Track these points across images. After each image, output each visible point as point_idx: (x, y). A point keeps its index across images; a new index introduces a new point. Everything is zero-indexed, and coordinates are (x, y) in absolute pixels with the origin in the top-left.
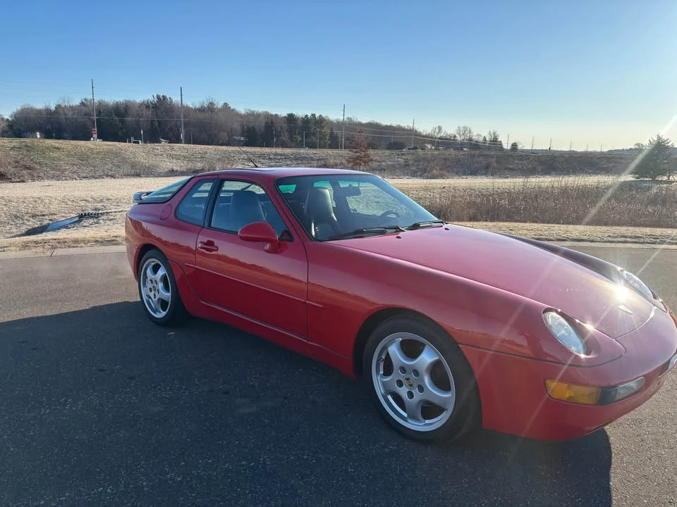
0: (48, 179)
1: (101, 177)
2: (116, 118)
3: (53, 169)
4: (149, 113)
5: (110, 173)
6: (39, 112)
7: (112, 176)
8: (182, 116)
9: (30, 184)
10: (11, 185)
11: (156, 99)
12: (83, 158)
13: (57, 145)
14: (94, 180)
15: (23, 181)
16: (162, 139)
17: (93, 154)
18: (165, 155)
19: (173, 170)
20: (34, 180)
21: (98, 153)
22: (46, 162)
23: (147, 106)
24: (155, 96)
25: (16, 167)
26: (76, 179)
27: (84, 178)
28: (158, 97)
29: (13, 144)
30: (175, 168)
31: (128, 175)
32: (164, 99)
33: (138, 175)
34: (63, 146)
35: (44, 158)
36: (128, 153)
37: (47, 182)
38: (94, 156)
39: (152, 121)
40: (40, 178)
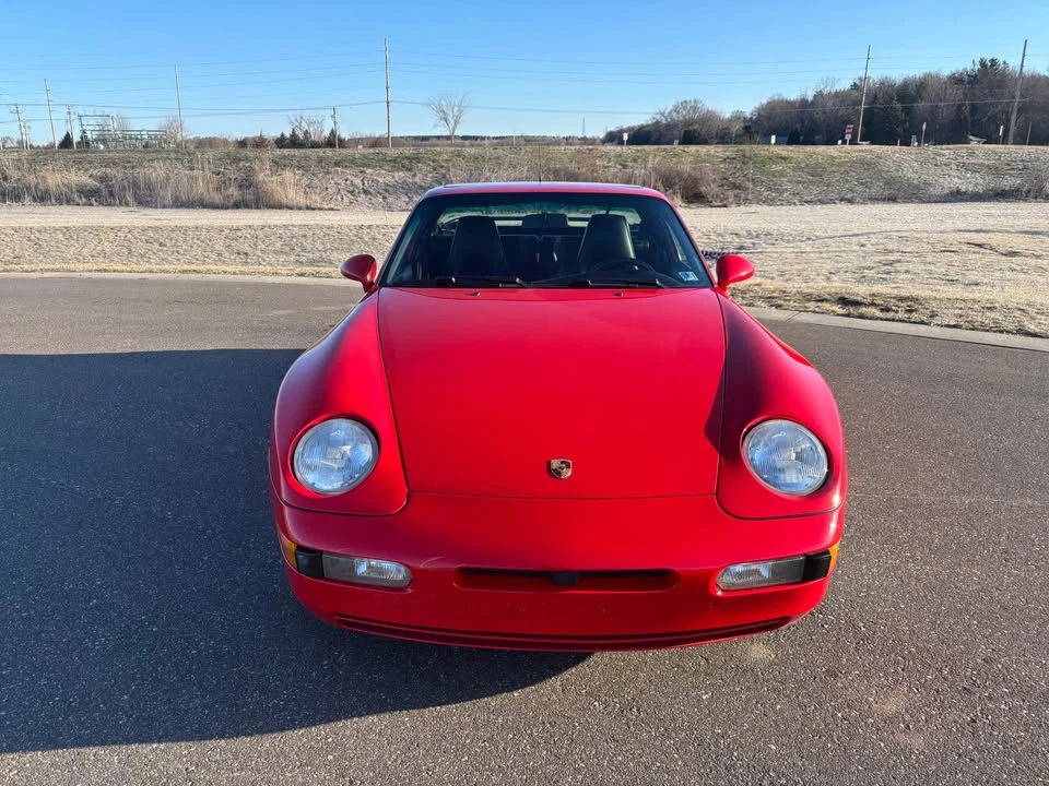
0: (758, 203)
1: (832, 201)
2: (898, 106)
3: (770, 189)
4: (956, 94)
5: (849, 196)
6: (790, 104)
7: (850, 201)
8: (1018, 94)
9: (733, 209)
10: (708, 210)
11: (978, 67)
12: (816, 172)
13: (784, 154)
14: (819, 207)
15: (725, 206)
16: (972, 137)
17: (832, 165)
18: (954, 167)
19: (958, 191)
20: (739, 204)
21: (840, 165)
22: (764, 178)
23: (956, 80)
24: (977, 62)
25: (723, 186)
26: (795, 204)
27: (807, 202)
28: (983, 63)
29: (728, 154)
30: (963, 188)
31: (874, 200)
32: (992, 65)
33: (892, 199)
34: (793, 155)
35: (763, 173)
36: (890, 163)
37: (754, 208)
38: (833, 168)
39: (960, 106)
40: (747, 201)
